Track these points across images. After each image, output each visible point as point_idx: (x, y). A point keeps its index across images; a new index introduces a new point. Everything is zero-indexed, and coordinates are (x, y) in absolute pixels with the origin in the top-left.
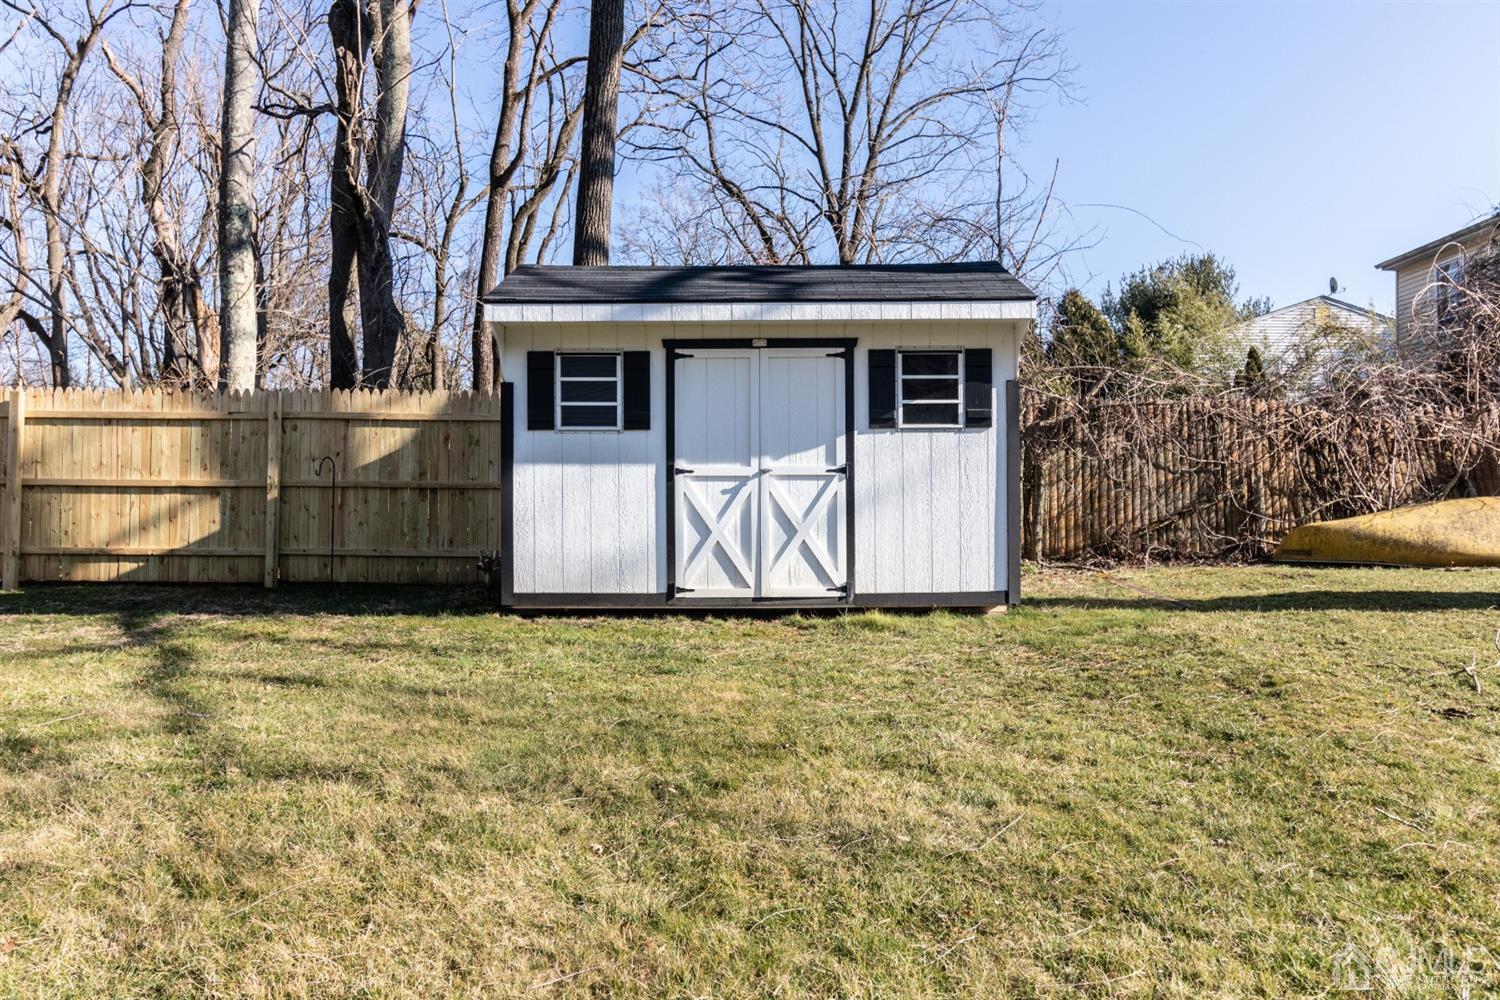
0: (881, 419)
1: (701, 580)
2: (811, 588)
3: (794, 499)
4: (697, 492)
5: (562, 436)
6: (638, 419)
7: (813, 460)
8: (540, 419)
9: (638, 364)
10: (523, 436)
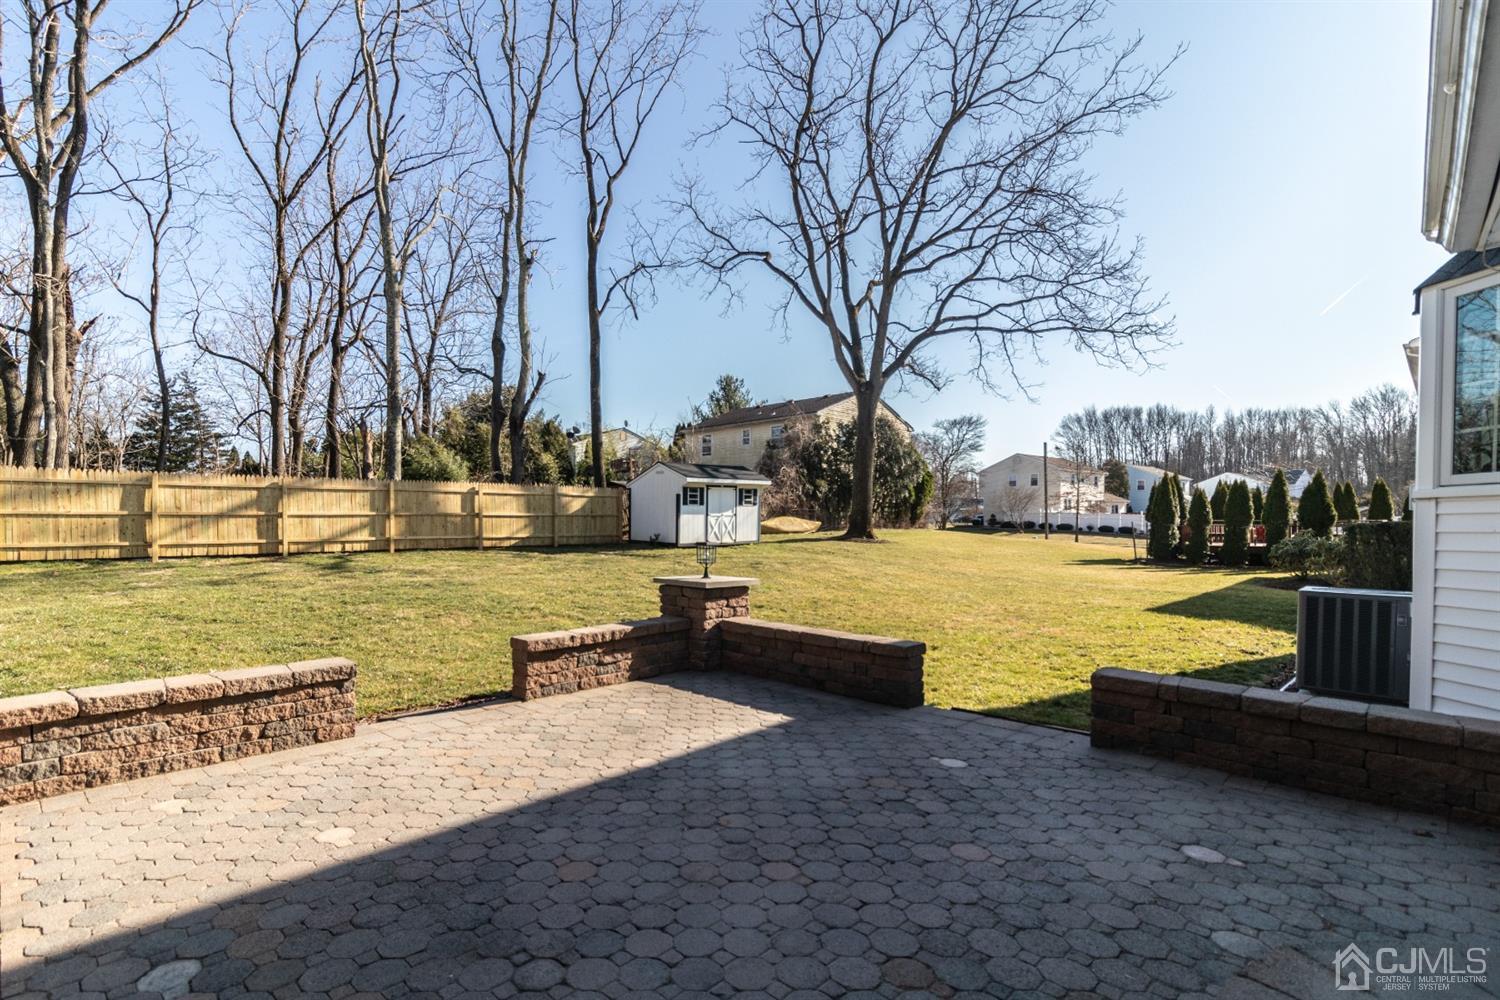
0: (741, 504)
1: (712, 539)
2: (731, 542)
3: (727, 520)
4: (711, 520)
5: (691, 507)
6: (702, 503)
7: (730, 513)
8: (685, 503)
9: (702, 490)
10: (683, 507)
